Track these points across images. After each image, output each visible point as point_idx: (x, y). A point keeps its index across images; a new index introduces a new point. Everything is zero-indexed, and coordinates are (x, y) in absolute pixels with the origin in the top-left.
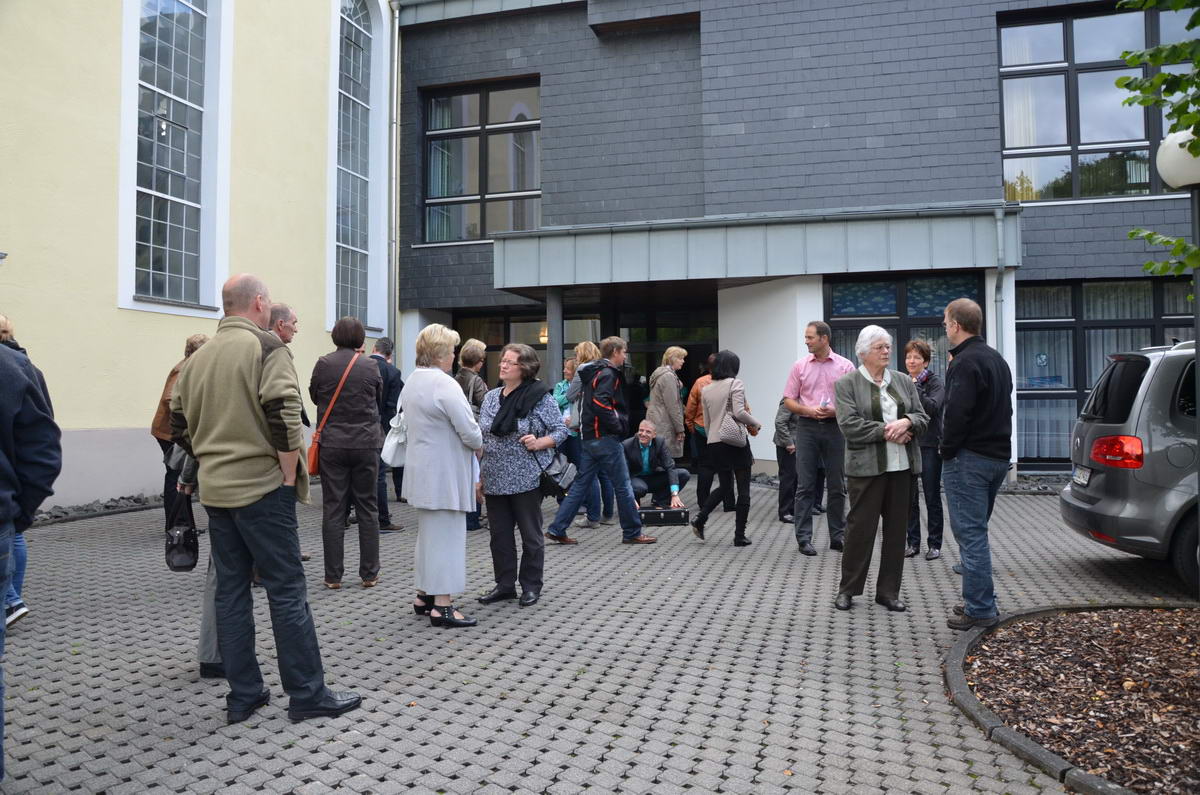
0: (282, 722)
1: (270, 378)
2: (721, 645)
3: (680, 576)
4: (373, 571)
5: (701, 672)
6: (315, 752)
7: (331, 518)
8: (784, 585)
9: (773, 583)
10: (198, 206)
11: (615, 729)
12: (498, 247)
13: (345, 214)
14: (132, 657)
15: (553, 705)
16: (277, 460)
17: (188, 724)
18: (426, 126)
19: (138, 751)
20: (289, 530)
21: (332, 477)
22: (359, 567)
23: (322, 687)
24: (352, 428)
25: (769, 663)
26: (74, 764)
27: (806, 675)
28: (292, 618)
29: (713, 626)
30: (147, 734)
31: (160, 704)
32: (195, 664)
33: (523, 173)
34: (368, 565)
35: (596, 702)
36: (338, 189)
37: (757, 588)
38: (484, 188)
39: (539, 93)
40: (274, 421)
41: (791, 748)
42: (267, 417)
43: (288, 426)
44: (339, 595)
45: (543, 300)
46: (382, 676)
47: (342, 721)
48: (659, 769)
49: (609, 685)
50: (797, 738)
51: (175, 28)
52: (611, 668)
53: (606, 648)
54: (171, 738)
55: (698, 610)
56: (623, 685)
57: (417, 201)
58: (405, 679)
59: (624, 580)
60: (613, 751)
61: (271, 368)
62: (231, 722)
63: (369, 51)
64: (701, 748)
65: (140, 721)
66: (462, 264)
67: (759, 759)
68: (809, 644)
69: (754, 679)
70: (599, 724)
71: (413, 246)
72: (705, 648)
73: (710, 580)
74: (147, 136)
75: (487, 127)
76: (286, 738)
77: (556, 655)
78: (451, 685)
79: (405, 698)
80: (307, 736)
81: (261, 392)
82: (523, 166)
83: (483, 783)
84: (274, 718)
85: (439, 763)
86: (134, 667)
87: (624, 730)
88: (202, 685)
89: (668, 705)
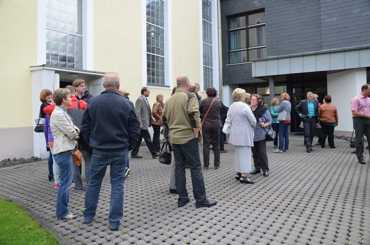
0: (194, 207)
1: (191, 106)
2: (332, 192)
3: (316, 169)
4: (218, 164)
5: (325, 201)
6: (204, 217)
7: (206, 148)
8: (354, 174)
9: (350, 173)
10: (163, 57)
11: (297, 217)
12: (253, 64)
13: (206, 56)
14: (151, 186)
15: (276, 208)
16: (193, 130)
17: (167, 206)
18: (229, 28)
19: (154, 213)
20: (197, 151)
21: (206, 136)
22: (214, 163)
23: (205, 198)
24: (213, 121)
25: (350, 199)
26: (138, 214)
27: (365, 205)
28: (197, 177)
29: (329, 186)
30: (156, 208)
31: (159, 200)
32: (168, 189)
33: (260, 40)
34: (217, 162)
35: (290, 208)
36: (203, 49)
37: (344, 174)
38: (248, 46)
39: (264, 14)
40: (192, 119)
41: (361, 230)
42: (190, 118)
43: (196, 121)
44: (208, 171)
45: (268, 80)
46: (222, 196)
47: (211, 209)
48: (313, 231)
49: (294, 203)
50: (363, 226)
51: (156, 6)
52: (294, 197)
53: (292, 191)
54: (163, 210)
55: (323, 180)
56: (299, 203)
57: (227, 51)
58: (229, 197)
59: (297, 169)
60: (296, 224)
61: (190, 103)
62: (179, 207)
63: (211, 6)
64: (327, 226)
65: (154, 204)
66: (241, 70)
67: (349, 232)
68: (365, 194)
69: (345, 204)
70: (292, 215)
71: (226, 65)
72: (327, 193)
73: (327, 171)
74: (149, 37)
75: (248, 26)
76: (195, 212)
77: (276, 192)
78: (243, 200)
79: (230, 203)
80: (201, 212)
81: (188, 110)
82: (260, 38)
83: (255, 230)
84: (191, 206)
85: (241, 223)
86: (151, 189)
87: (300, 218)
88: (170, 195)
89: (315, 211)
